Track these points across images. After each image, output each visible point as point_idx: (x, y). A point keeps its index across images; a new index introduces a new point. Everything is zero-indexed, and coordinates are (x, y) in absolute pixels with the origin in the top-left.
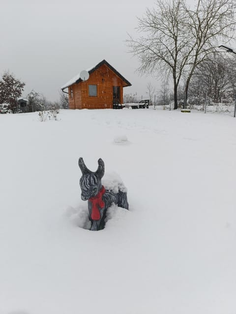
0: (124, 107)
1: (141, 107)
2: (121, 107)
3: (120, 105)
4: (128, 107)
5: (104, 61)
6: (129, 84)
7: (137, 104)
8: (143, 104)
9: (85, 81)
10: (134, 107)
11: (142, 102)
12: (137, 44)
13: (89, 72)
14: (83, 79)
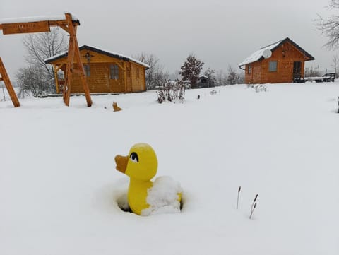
0: (307, 80)
1: (325, 80)
2: (303, 81)
3: (302, 79)
4: (311, 80)
5: (288, 39)
6: (312, 58)
7: (321, 78)
8: (328, 77)
9: (267, 59)
10: (318, 81)
11: (326, 75)
12: (326, 22)
13: (272, 50)
14: (265, 57)
